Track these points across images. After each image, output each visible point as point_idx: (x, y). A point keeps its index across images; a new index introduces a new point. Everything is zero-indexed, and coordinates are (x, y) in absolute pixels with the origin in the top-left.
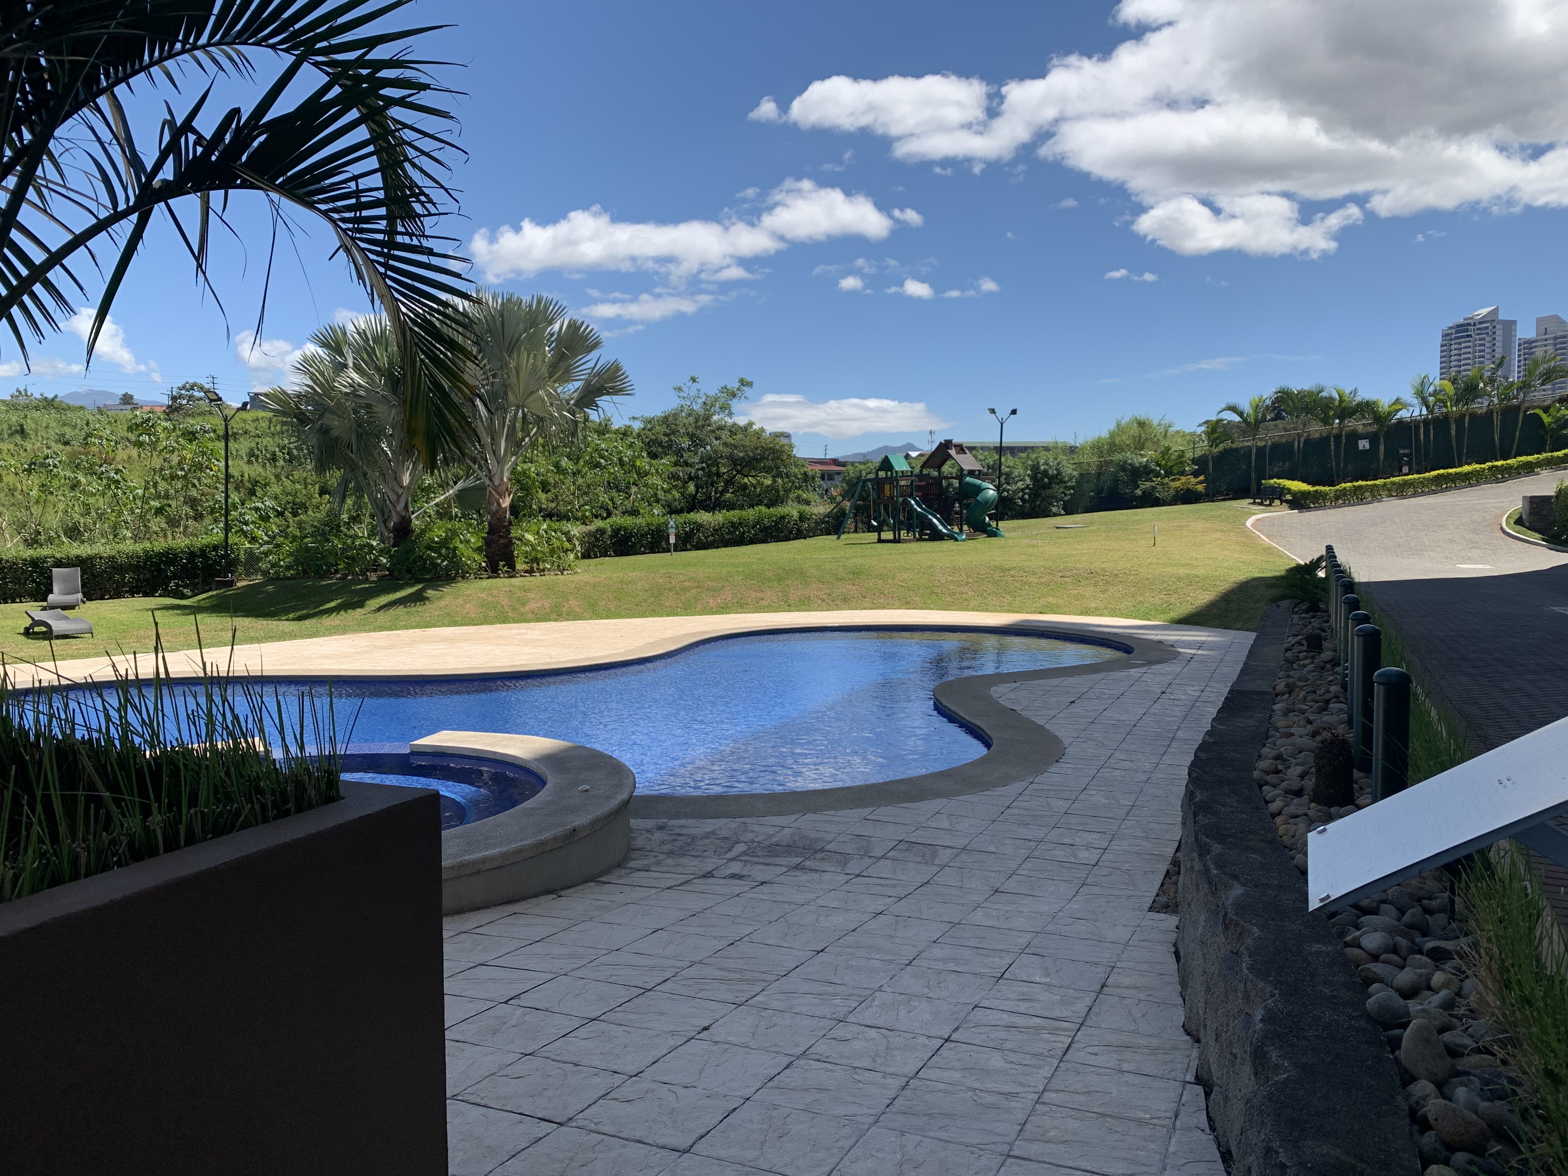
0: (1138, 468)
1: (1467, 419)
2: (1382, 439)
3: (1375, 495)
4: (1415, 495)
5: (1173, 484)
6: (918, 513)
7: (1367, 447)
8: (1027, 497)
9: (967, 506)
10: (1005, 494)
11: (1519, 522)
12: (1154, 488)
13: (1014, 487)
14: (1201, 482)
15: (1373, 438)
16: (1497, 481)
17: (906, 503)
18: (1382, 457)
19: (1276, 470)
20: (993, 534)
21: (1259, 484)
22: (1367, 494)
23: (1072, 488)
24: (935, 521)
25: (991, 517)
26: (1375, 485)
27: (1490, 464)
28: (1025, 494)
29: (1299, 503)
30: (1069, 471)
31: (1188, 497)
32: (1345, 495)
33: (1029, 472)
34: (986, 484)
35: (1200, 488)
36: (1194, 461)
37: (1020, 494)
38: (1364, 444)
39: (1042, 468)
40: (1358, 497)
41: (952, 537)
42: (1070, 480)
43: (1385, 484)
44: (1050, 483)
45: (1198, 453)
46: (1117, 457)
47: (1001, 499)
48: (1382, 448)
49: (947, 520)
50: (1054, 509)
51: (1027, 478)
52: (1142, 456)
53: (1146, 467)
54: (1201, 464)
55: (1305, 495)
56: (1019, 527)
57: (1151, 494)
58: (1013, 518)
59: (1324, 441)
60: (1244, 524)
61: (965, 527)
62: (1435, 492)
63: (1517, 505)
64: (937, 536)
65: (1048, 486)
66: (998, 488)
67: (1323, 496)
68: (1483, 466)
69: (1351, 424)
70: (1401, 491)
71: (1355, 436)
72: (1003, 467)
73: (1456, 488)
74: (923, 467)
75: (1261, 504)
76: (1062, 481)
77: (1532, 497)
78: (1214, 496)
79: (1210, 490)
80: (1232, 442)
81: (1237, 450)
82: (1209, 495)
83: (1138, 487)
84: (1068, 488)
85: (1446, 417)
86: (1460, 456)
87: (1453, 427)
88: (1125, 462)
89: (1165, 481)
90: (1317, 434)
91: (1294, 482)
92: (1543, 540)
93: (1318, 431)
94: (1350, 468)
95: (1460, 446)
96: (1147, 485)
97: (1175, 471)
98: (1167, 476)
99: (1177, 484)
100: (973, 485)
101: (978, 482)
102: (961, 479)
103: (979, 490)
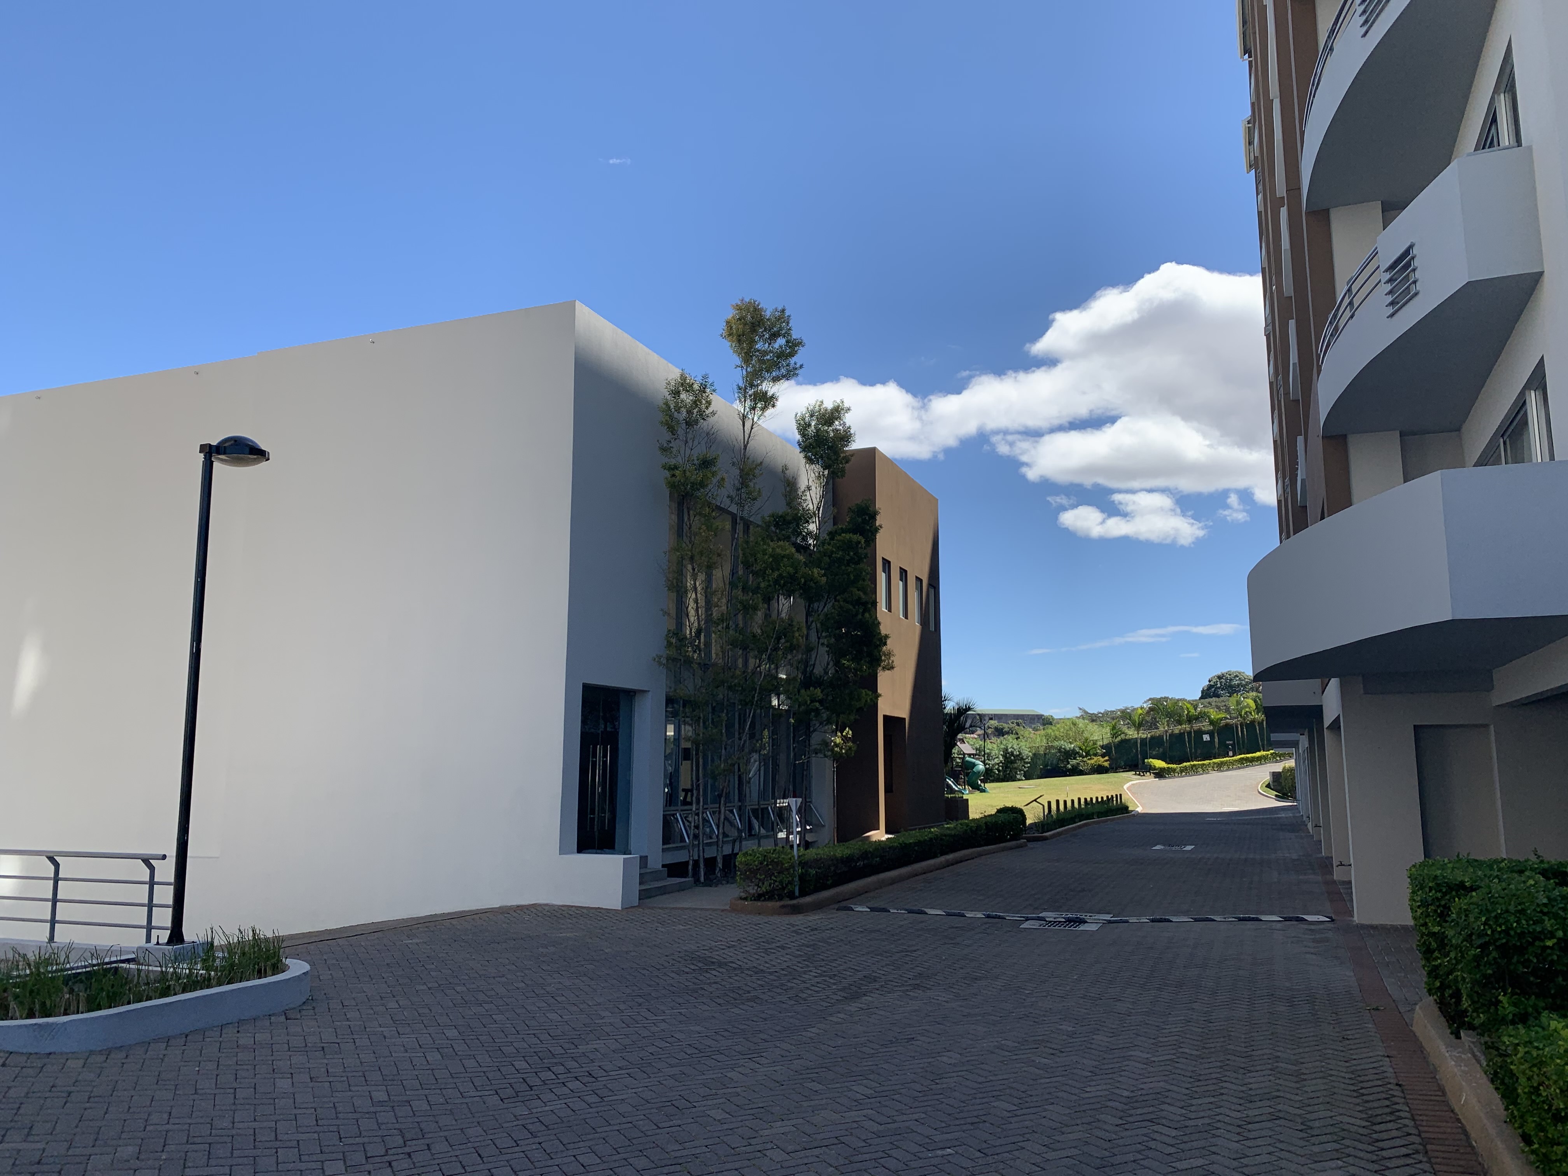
0: (1069, 751)
2: (1216, 734)
3: (1205, 769)
5: (1089, 762)
7: (1209, 739)
8: (1001, 768)
10: (988, 766)
11: (1268, 786)
12: (1078, 764)
13: (993, 762)
14: (1106, 761)
15: (1212, 734)
16: (1277, 762)
18: (1217, 745)
19: (1154, 753)
21: (1144, 762)
22: (1200, 769)
23: (1029, 763)
24: (950, 782)
26: (1204, 764)
27: (1272, 751)
28: (999, 766)
29: (1160, 774)
30: (1027, 752)
31: (1100, 770)
32: (1187, 770)
33: (1002, 753)
34: (977, 762)
35: (1106, 764)
36: (1102, 747)
37: (997, 767)
38: (1206, 738)
39: (1010, 750)
40: (1194, 770)
42: (1027, 758)
43: (1210, 763)
44: (1015, 760)
45: (1106, 742)
46: (1056, 744)
47: (987, 769)
48: (1216, 740)
49: (957, 782)
50: (1018, 776)
51: (1000, 756)
52: (1071, 743)
53: (1074, 750)
54: (1107, 749)
55: (1163, 770)
56: (997, 788)
57: (1076, 768)
58: (993, 781)
59: (1181, 734)
60: (1123, 787)
62: (1239, 768)
63: (1267, 778)
65: (1013, 762)
66: (984, 762)
67: (1174, 770)
68: (1267, 753)
69: (1196, 726)
70: (1220, 767)
71: (1200, 733)
75: (1139, 775)
76: (1022, 759)
77: (1273, 772)
78: (1116, 769)
79: (1114, 766)
80: (1126, 735)
81: (1129, 740)
82: (1114, 768)
83: (1068, 763)
84: (1027, 763)
85: (1253, 722)
86: (1263, 745)
87: (1257, 728)
88: (1061, 747)
89: (1085, 759)
90: (1177, 731)
91: (1160, 761)
92: (1276, 796)
93: (1177, 730)
94: (1199, 751)
95: (1262, 740)
96: (1074, 762)
97: (1091, 753)
98: (1086, 756)
99: (1092, 761)
100: (971, 762)
101: (973, 760)
102: (963, 759)
103: (974, 765)
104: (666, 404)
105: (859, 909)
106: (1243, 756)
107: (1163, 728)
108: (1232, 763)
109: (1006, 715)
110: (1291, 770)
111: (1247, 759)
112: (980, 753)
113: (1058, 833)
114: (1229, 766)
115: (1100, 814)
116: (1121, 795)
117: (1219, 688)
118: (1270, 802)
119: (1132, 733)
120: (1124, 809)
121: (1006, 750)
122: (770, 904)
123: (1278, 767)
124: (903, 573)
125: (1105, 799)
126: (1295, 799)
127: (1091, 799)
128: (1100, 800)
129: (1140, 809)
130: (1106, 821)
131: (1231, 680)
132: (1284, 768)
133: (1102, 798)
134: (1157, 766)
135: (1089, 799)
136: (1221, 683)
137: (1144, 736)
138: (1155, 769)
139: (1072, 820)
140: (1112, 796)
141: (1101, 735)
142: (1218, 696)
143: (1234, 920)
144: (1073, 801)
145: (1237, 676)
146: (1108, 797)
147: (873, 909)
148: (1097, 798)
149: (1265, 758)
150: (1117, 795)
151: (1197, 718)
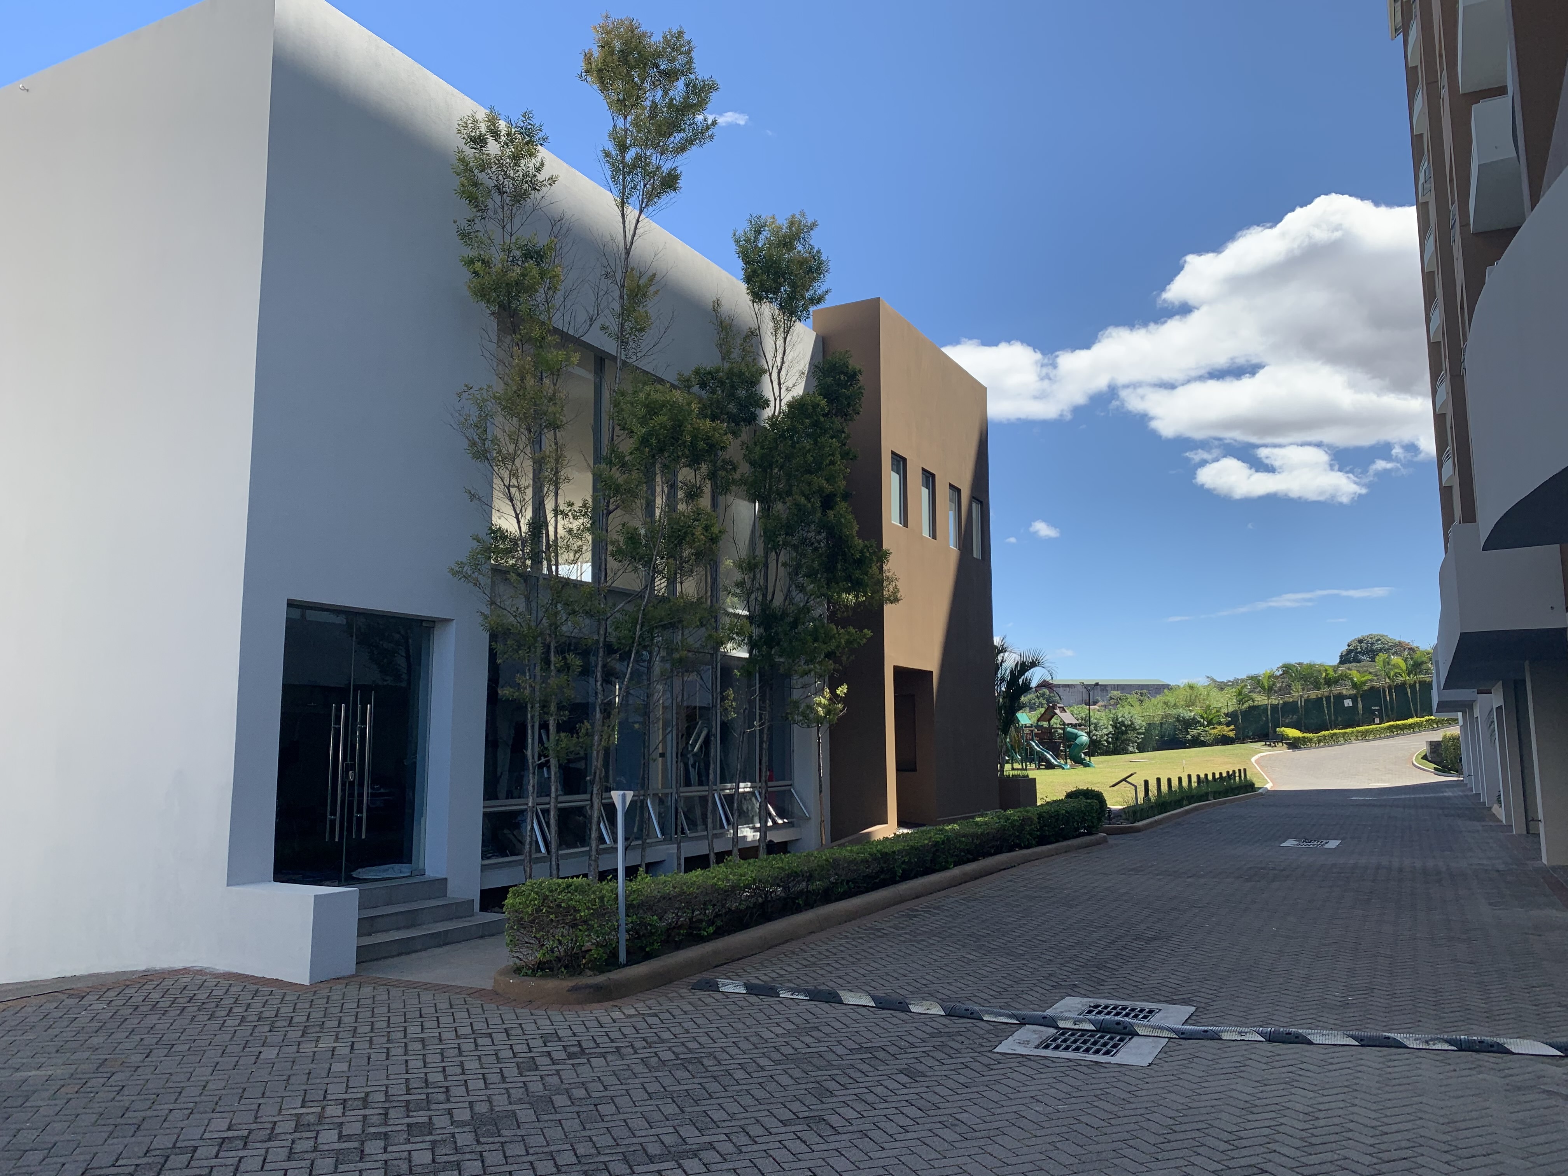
0: (1188, 720)
1: (1417, 685)
2: (1359, 699)
3: (1347, 738)
4: (1375, 739)
5: (1212, 731)
6: (1038, 752)
7: (1351, 704)
8: (1110, 740)
9: (1069, 747)
10: (1095, 737)
11: (1425, 757)
12: (1199, 734)
13: (1100, 733)
14: (1232, 730)
15: (1354, 698)
16: (1433, 729)
17: (1029, 744)
18: (1361, 712)
19: (1287, 721)
20: (1087, 765)
21: (1276, 732)
22: (1341, 739)
23: (1143, 734)
24: (1049, 756)
25: (1085, 754)
26: (1345, 733)
27: (1427, 718)
28: (1109, 737)
29: (1294, 744)
30: (1140, 722)
31: (1225, 741)
32: (1325, 739)
33: (1111, 722)
34: (1080, 733)
35: (1232, 734)
36: (1227, 715)
37: (1105, 738)
38: (1348, 703)
39: (1120, 720)
40: (1334, 740)
41: (1060, 766)
42: (1140, 728)
43: (1353, 732)
44: (1126, 730)
45: (1231, 709)
46: (1174, 712)
47: (1092, 741)
48: (1360, 705)
49: (1057, 756)
50: (1131, 749)
51: (1109, 727)
52: (1191, 711)
53: (1194, 719)
54: (1233, 718)
55: (1297, 739)
56: (1105, 761)
57: (1197, 738)
58: (1100, 754)
59: (1319, 700)
60: (1250, 760)
61: (1069, 761)
62: (1388, 737)
63: (1424, 748)
64: (1050, 766)
65: (1126, 732)
66: (1089, 733)
67: (1310, 740)
69: (1336, 690)
70: (1364, 736)
71: (1340, 697)
72: (1092, 719)
73: (1404, 734)
74: (1038, 721)
75: (1270, 745)
76: (1135, 729)
77: (1431, 741)
78: (1244, 739)
79: (1240, 735)
80: (1253, 701)
81: (1258, 707)
82: (1240, 739)
83: (1188, 733)
84: (1140, 734)
85: (1404, 684)
86: (1416, 711)
87: (1409, 690)
88: (1179, 715)
89: (1207, 729)
90: (1313, 697)
91: (1294, 730)
92: (1435, 769)
93: (1314, 694)
94: (1340, 719)
95: (1415, 704)
96: (1195, 732)
97: (1214, 721)
98: (1208, 725)
99: (1215, 731)
100: (1072, 733)
101: (1075, 731)
102: (1064, 729)
103: (1076, 736)
104: (462, 160)
105: (730, 989)
106: (1392, 723)
107: (1298, 693)
108: (1380, 731)
109: (1130, 685)
110: (1455, 739)
111: (1397, 727)
112: (1085, 723)
113: (1156, 821)
114: (1377, 735)
115: (1217, 794)
116: (1245, 770)
117: (1360, 652)
118: (1429, 776)
119: (1261, 699)
120: (1249, 787)
121: (1115, 720)
122: (551, 984)
123: (1437, 736)
124: (929, 478)
125: (1224, 775)
126: (1459, 772)
127: (1206, 775)
128: (1217, 776)
129: (1269, 786)
130: (1224, 803)
131: (1372, 644)
132: (1445, 737)
133: (1221, 774)
134: (1291, 735)
135: (1202, 776)
136: (1361, 647)
137: (1275, 702)
138: (1288, 739)
139: (1178, 803)
140: (1234, 771)
141: (1226, 703)
142: (1359, 661)
143: (1446, 1047)
144: (1180, 779)
145: (1379, 640)
146: (1228, 772)
147: (752, 989)
148: (1214, 774)
149: (1419, 725)
150: (1240, 771)
151: (1336, 681)
